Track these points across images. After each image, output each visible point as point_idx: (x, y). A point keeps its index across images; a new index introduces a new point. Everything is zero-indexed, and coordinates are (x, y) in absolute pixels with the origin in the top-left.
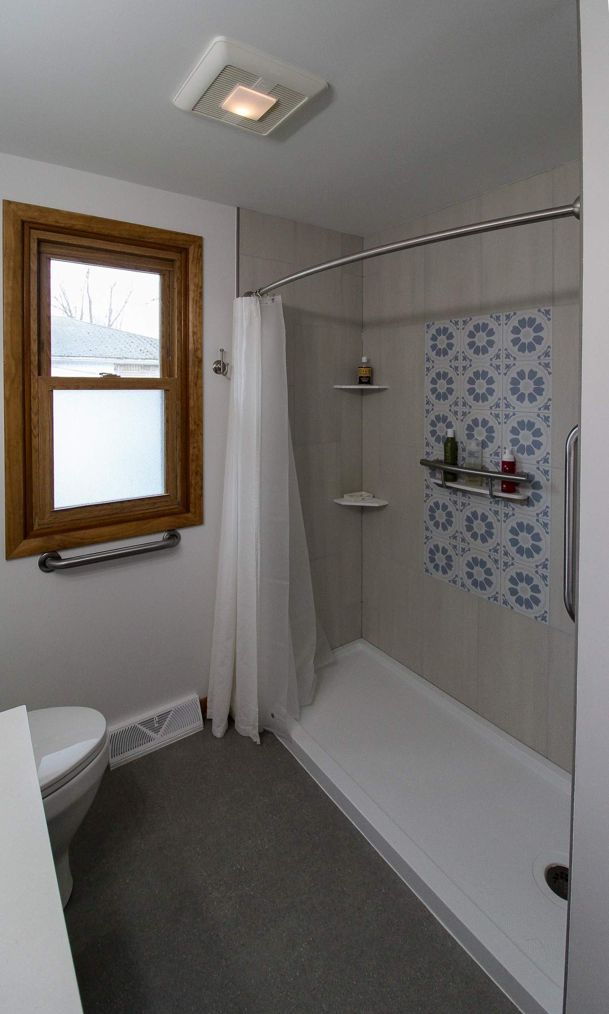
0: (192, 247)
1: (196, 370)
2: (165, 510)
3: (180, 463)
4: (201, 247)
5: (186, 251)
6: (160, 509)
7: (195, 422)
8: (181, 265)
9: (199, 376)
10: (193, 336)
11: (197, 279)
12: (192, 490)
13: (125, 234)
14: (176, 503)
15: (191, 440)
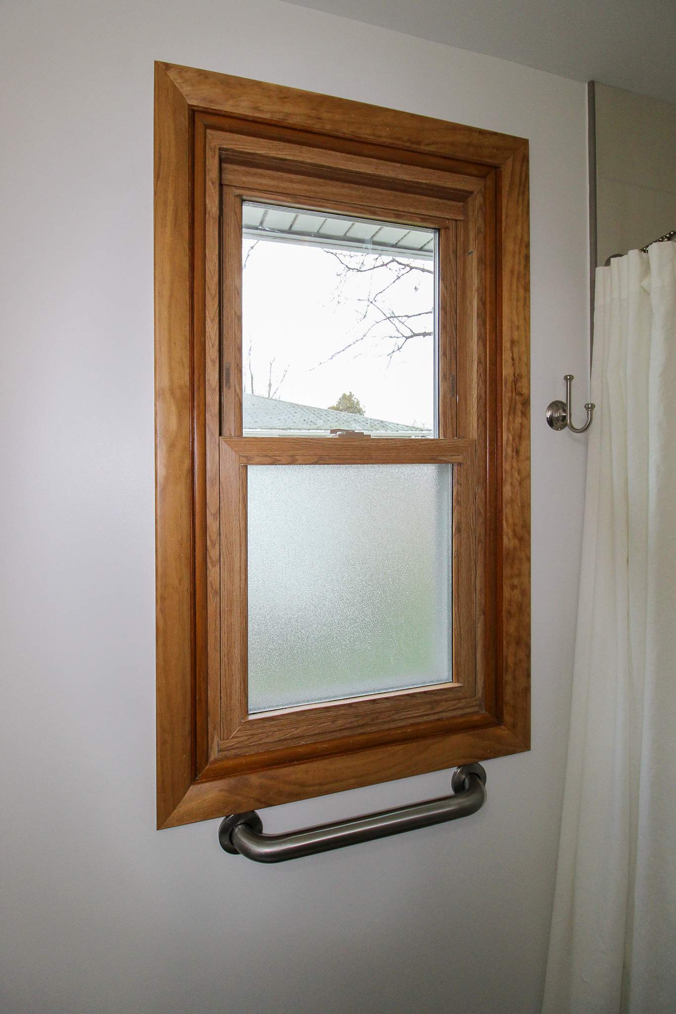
0: (509, 162)
1: (518, 420)
2: (454, 717)
3: (482, 617)
4: (525, 159)
5: (496, 169)
6: (444, 715)
7: (514, 531)
8: (485, 201)
9: (522, 435)
10: (512, 349)
11: (519, 227)
12: (508, 677)
13: (384, 135)
14: (474, 703)
15: (507, 571)
